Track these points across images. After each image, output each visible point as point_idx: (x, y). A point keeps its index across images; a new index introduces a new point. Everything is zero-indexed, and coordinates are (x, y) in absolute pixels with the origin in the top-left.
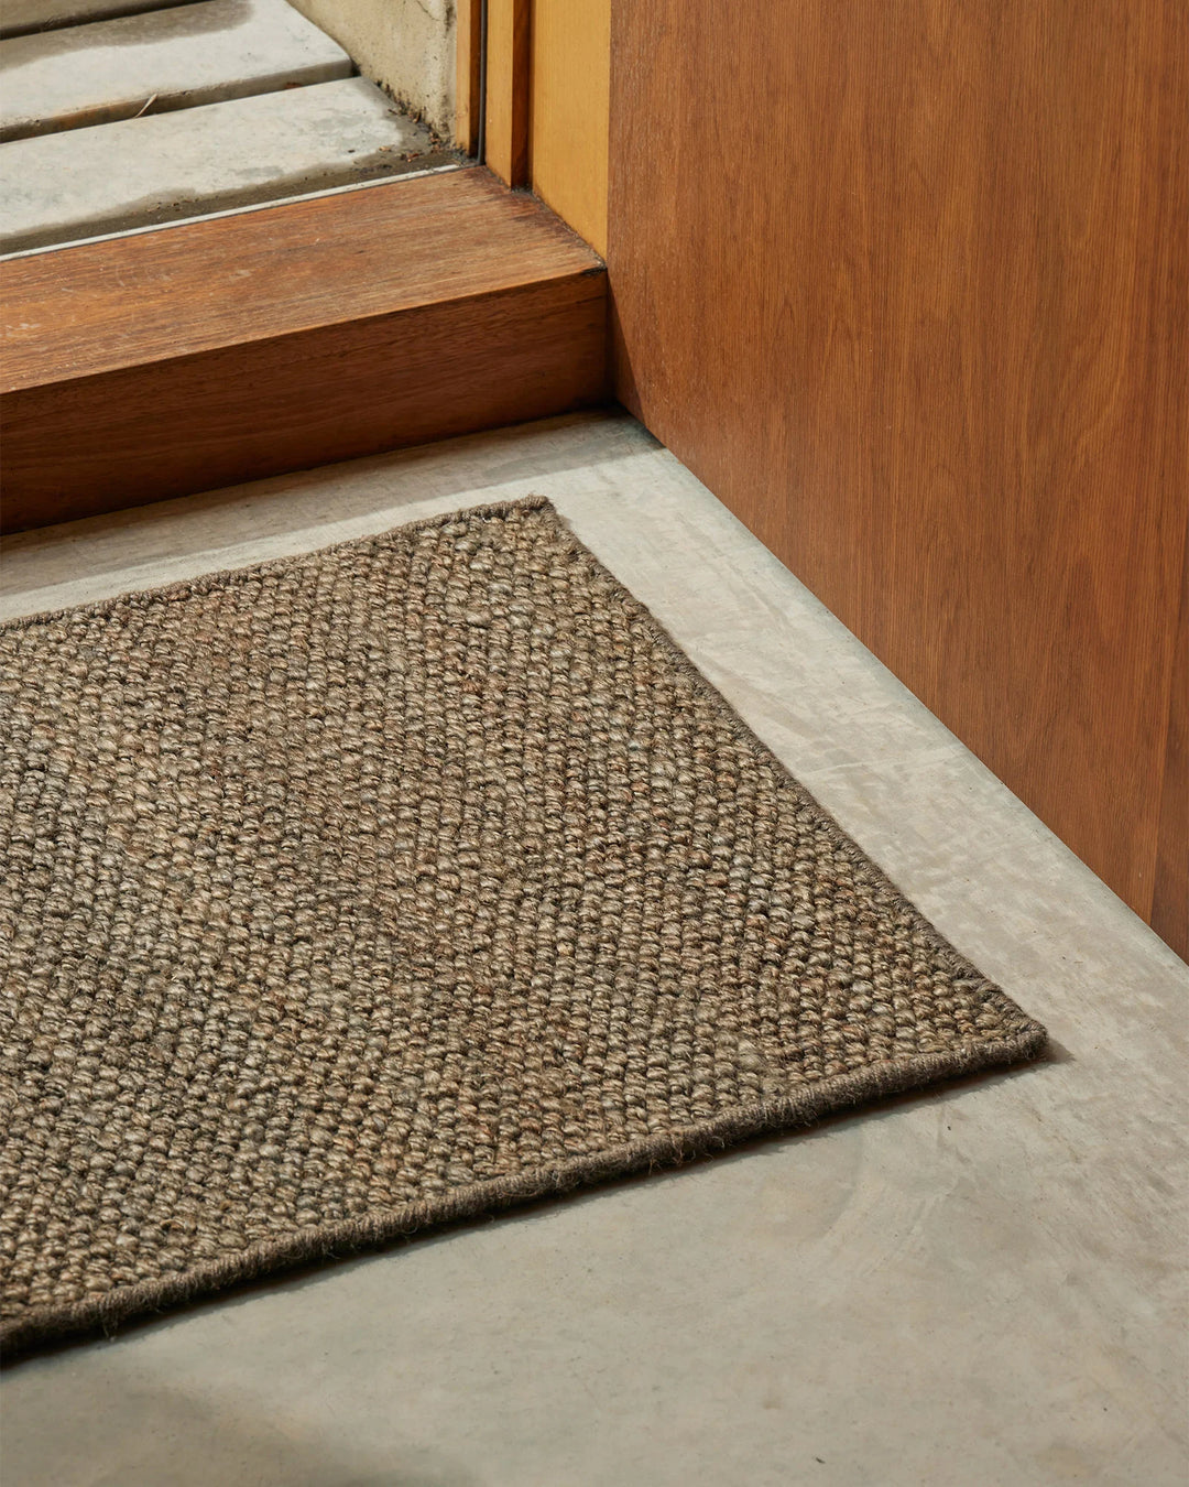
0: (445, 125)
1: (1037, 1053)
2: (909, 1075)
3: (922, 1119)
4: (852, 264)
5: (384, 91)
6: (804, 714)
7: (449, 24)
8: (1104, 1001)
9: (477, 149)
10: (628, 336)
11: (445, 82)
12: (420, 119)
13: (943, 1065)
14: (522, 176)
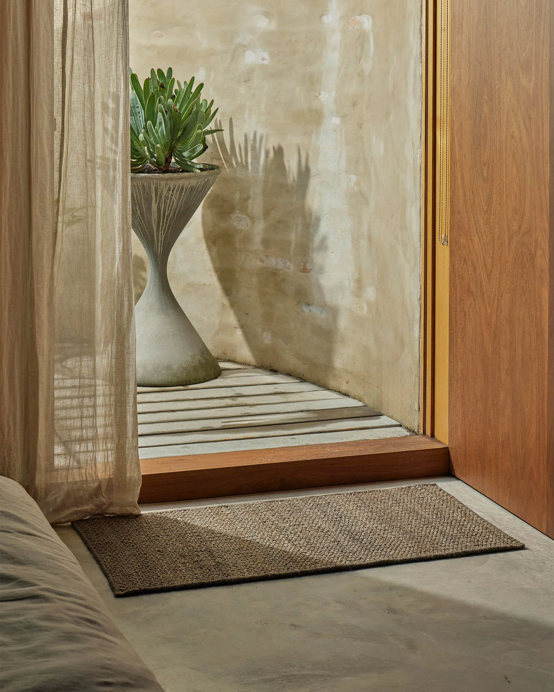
0: (418, 431)
1: (522, 548)
2: (498, 548)
3: (501, 555)
4: (491, 428)
5: (407, 428)
6: (484, 511)
7: (419, 411)
8: (537, 543)
9: (424, 433)
10: (452, 460)
11: (418, 422)
12: (413, 431)
13: (505, 547)
14: (433, 435)
